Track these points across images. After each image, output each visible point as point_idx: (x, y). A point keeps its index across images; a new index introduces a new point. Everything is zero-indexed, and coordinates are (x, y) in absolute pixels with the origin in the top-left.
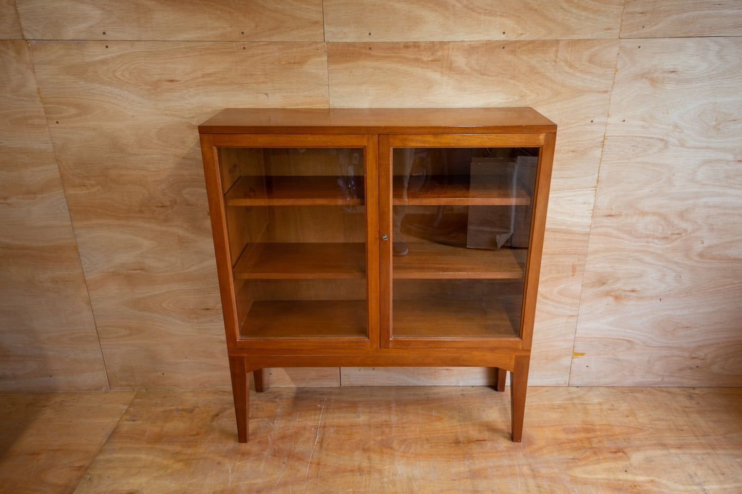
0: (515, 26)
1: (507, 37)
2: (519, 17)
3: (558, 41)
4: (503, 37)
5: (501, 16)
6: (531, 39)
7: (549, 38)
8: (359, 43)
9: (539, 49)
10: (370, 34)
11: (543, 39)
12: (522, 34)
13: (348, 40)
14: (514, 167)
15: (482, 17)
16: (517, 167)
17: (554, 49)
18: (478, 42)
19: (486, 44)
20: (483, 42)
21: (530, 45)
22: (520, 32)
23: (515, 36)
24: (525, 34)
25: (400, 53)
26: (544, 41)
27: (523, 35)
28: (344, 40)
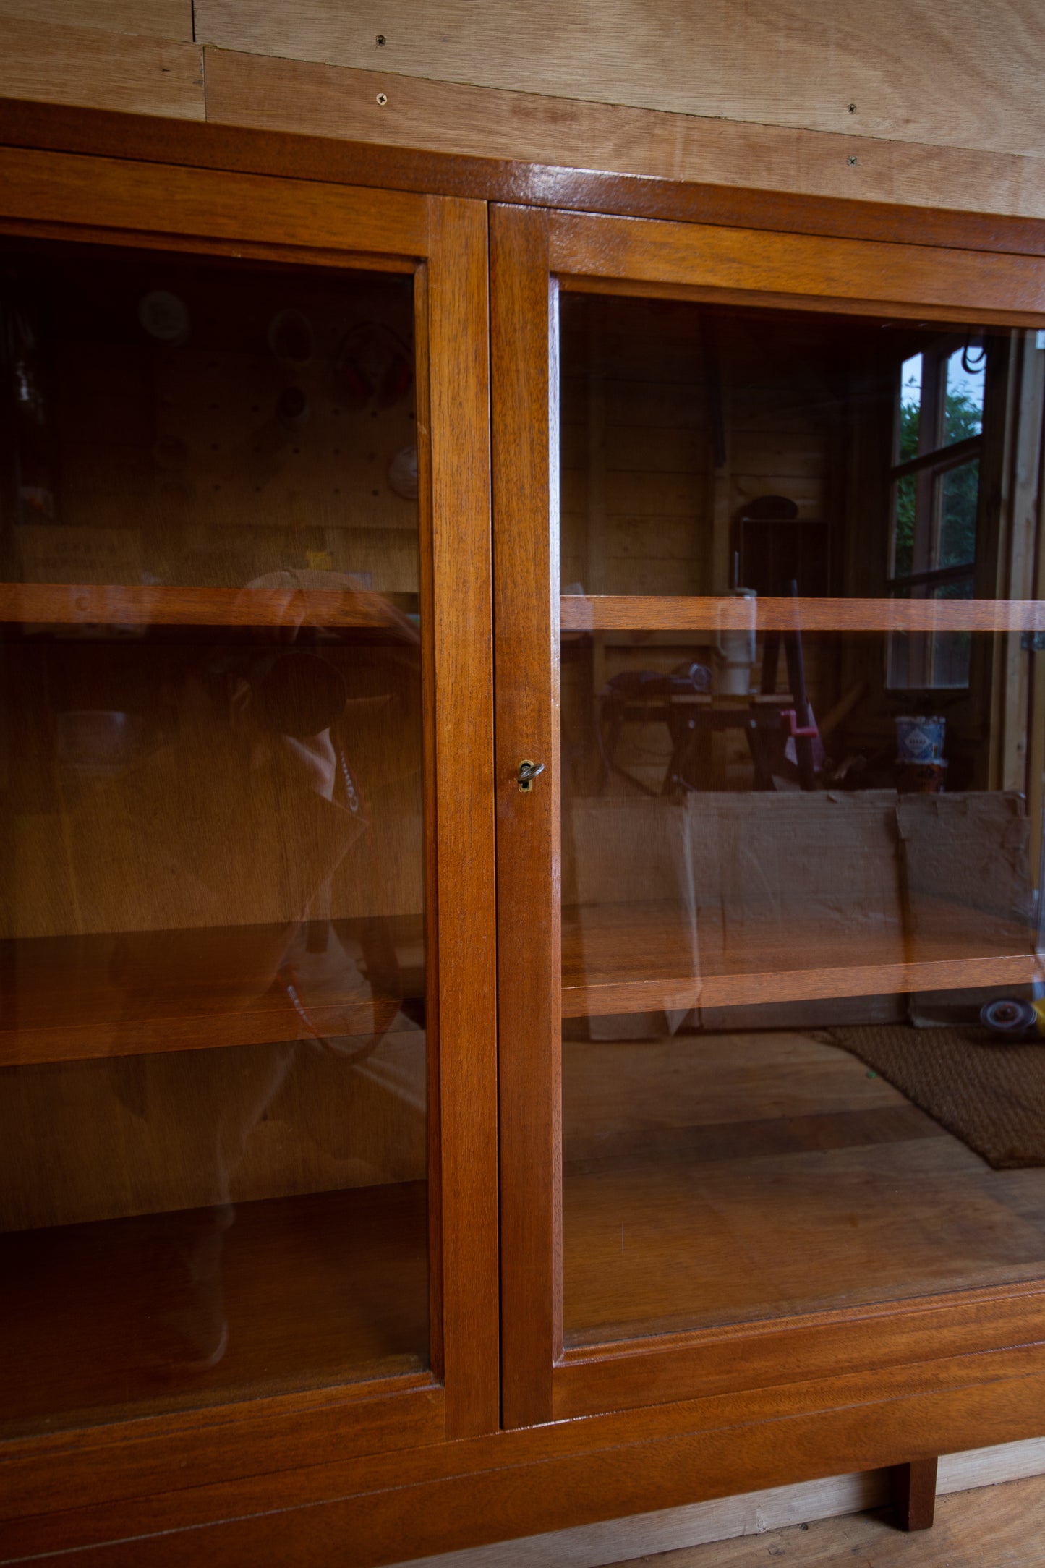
0: (887, 90)
1: (860, 123)
2: (897, 60)
3: (1016, 159)
4: (847, 123)
5: (840, 46)
6: (937, 143)
7: (987, 145)
8: (341, 70)
9: (962, 180)
10: (381, 41)
11: (970, 146)
12: (907, 121)
13: (294, 53)
14: (681, 819)
15: (782, 42)
16: (688, 818)
17: (1006, 185)
18: (771, 131)
19: (799, 139)
20: (787, 132)
21: (935, 164)
22: (901, 112)
23: (887, 124)
24: (914, 122)
25: (499, 134)
26: (975, 153)
27: (911, 125)
28: (280, 50)
